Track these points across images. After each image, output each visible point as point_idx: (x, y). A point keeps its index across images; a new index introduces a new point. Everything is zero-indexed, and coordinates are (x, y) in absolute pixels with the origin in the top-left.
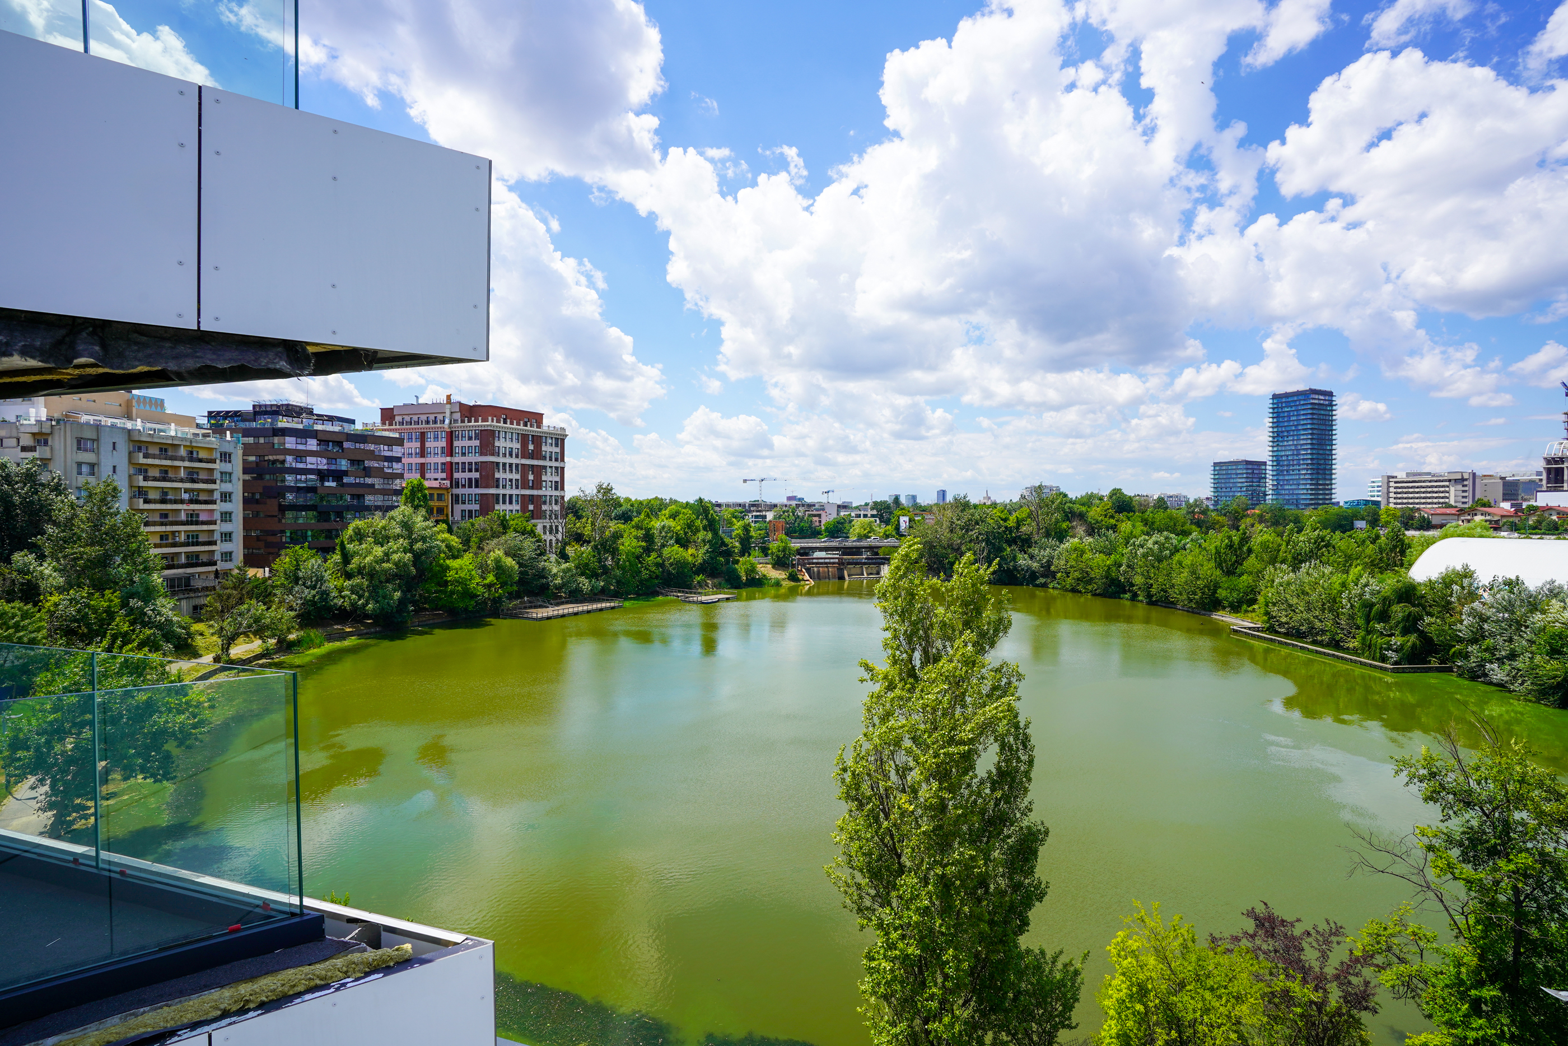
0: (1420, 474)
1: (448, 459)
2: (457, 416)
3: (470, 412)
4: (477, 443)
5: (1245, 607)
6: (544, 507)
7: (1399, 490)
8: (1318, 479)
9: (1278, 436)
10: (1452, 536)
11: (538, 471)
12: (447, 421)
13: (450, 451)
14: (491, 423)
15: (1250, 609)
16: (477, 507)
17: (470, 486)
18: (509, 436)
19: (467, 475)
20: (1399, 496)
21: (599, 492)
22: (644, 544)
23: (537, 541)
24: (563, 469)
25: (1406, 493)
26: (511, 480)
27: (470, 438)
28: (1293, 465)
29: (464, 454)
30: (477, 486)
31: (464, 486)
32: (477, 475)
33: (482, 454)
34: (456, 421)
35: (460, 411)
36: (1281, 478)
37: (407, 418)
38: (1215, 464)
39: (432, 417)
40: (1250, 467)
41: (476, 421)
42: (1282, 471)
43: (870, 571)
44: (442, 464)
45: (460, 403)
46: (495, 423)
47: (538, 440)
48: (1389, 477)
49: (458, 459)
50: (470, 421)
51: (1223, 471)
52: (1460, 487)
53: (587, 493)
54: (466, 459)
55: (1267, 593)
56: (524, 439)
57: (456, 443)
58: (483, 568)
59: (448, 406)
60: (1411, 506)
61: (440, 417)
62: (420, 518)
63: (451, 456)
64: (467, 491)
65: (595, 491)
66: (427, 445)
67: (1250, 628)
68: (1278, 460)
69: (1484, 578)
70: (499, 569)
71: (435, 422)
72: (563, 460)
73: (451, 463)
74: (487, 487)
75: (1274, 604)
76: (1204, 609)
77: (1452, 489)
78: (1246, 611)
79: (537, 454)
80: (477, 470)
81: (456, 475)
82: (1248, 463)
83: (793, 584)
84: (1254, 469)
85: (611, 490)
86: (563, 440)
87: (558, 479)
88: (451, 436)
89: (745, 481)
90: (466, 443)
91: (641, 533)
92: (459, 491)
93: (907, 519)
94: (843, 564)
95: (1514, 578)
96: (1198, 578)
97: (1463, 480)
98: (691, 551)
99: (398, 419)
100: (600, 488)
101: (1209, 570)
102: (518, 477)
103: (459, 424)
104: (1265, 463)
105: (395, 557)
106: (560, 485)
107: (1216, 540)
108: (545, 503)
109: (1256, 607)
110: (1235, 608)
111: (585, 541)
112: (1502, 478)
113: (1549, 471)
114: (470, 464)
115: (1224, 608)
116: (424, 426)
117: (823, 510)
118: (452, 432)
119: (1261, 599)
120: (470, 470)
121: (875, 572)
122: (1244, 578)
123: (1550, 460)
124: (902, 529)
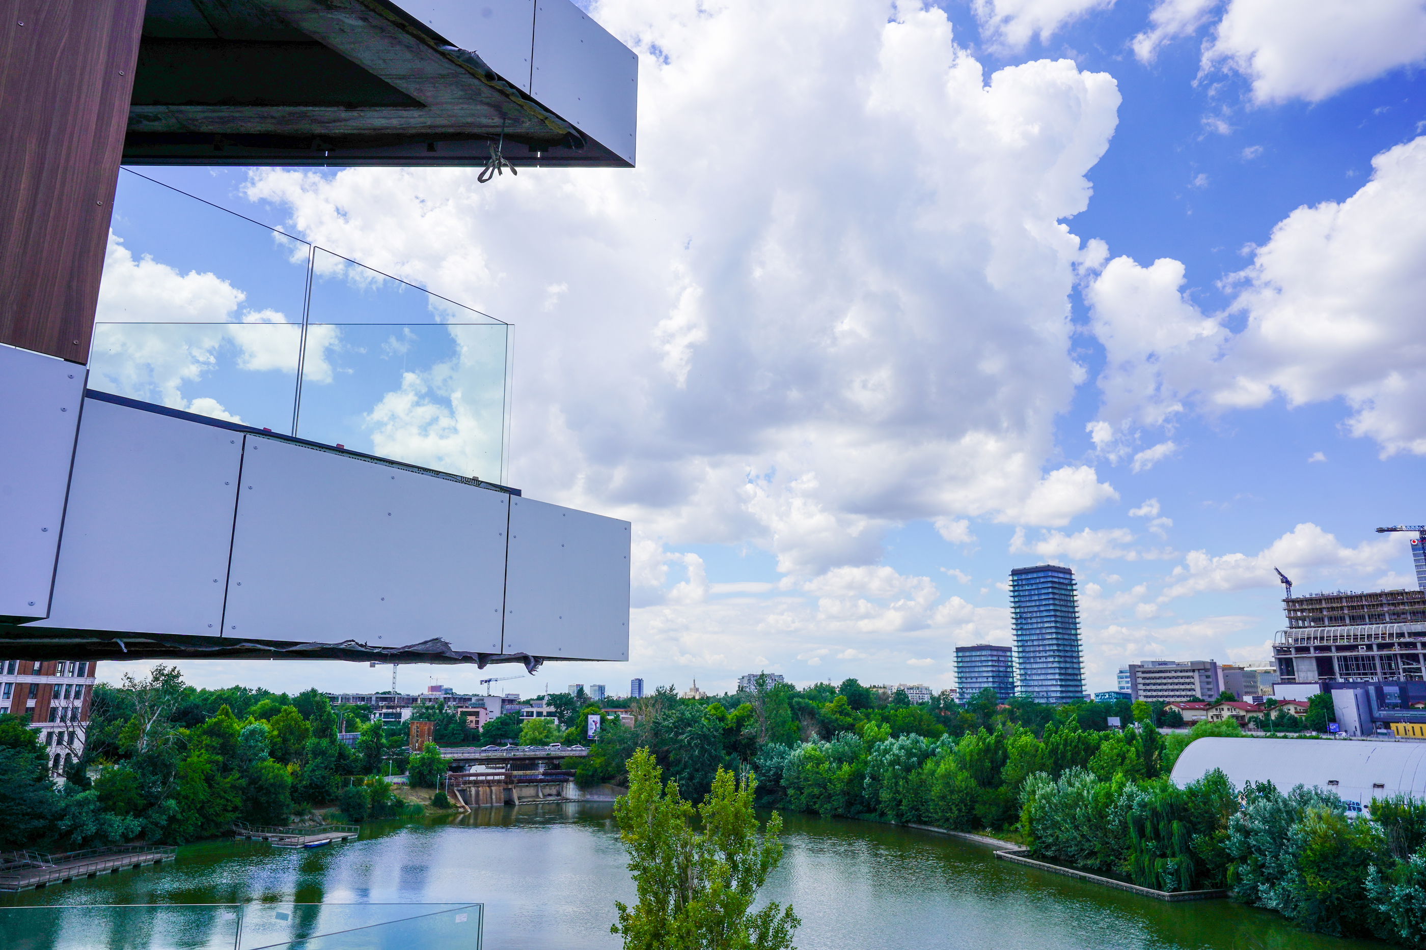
0: (1165, 663)
5: (1006, 826)
6: (54, 703)
7: (1148, 681)
8: (1066, 668)
9: (1021, 621)
10: (1203, 736)
15: (1012, 828)
20: (1148, 687)
21: (156, 679)
22: (220, 758)
23: (38, 758)
25: (1154, 684)
28: (1040, 651)
36: (1028, 666)
38: (958, 650)
40: (995, 653)
42: (1029, 658)
43: (548, 791)
48: (1135, 666)
51: (966, 656)
52: (1207, 678)
53: (136, 682)
55: (1029, 809)
60: (1161, 700)
65: (150, 678)
67: (1015, 853)
68: (1023, 644)
69: (1238, 783)
75: (1038, 821)
77: (1197, 680)
78: (1009, 832)
82: (992, 648)
83: (441, 812)
84: (999, 656)
91: (216, 742)
93: (597, 718)
94: (512, 782)
95: (1265, 783)
96: (952, 792)
97: (1205, 670)
98: (290, 768)
104: (1010, 650)
107: (969, 742)
108: (56, 696)
109: (1018, 825)
110: (998, 828)
111: (120, 757)
112: (1241, 669)
113: (1280, 661)
115: (984, 827)
117: (483, 704)
119: (1024, 816)
121: (554, 791)
122: (1002, 789)
123: (1279, 650)
124: (591, 733)
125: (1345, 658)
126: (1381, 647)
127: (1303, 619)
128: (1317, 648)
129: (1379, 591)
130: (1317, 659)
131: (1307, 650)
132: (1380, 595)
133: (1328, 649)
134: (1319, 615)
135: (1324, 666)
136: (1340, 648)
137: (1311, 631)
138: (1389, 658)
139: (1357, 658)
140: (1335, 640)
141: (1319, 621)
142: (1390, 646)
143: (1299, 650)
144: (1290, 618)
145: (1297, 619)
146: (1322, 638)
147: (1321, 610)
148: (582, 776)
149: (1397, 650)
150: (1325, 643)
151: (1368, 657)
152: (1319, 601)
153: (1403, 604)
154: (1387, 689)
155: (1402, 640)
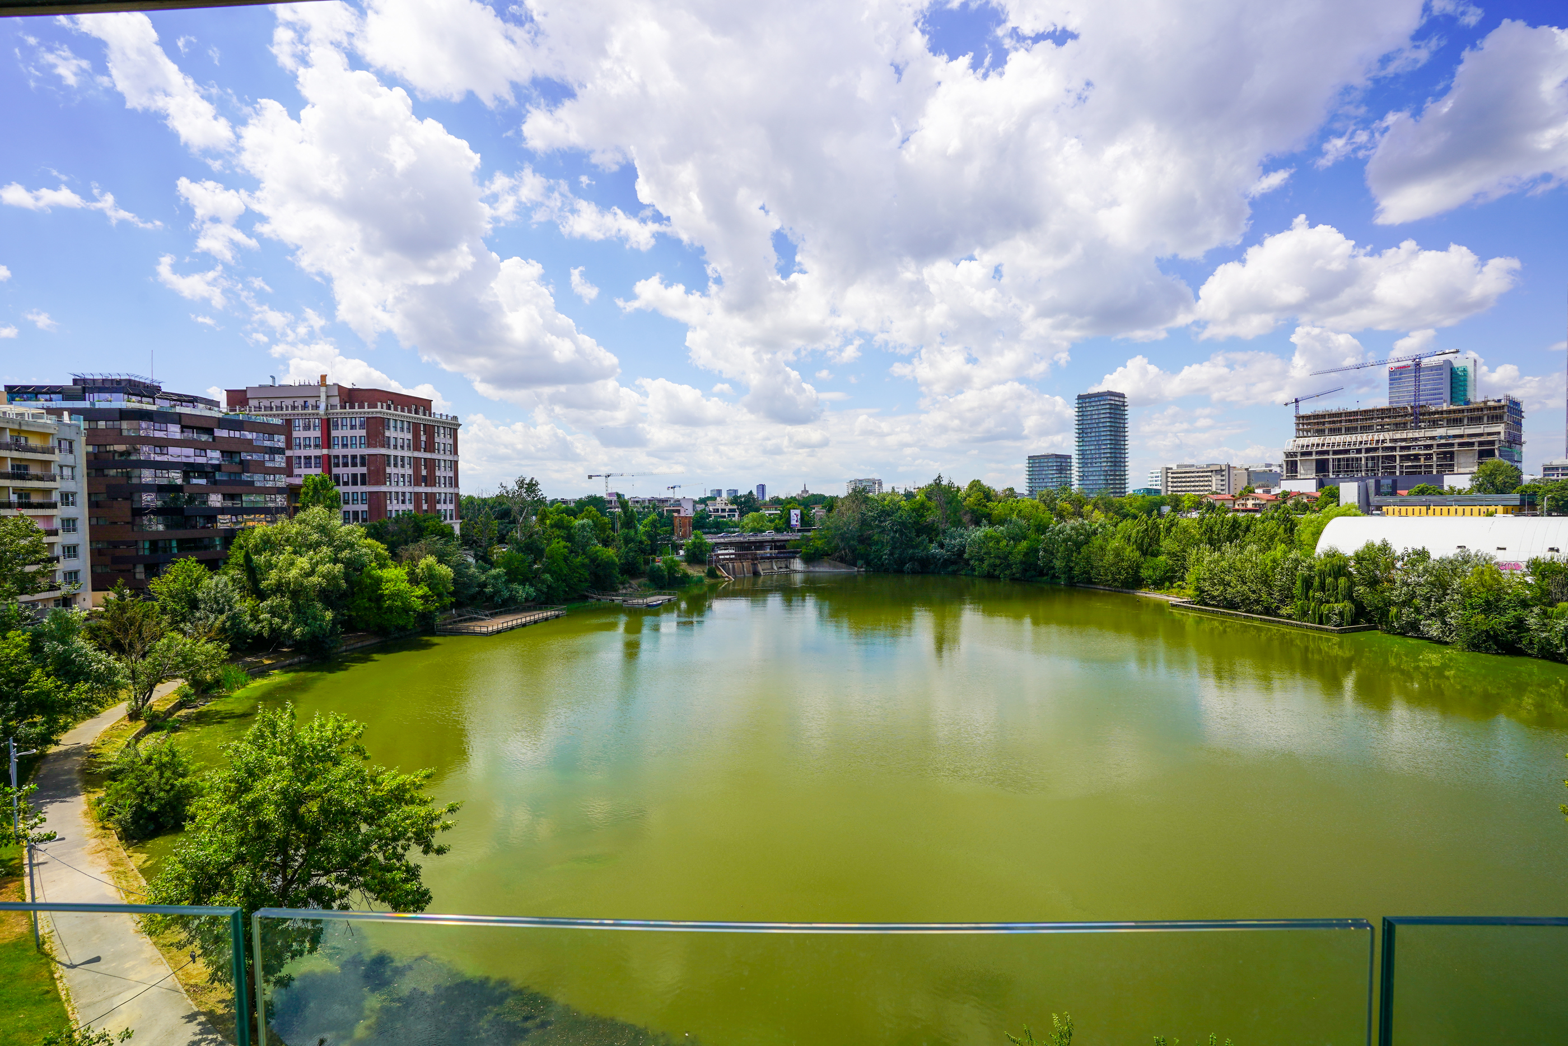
0: (1186, 466)
1: (325, 451)
2: (336, 401)
3: (351, 396)
4: (363, 432)
5: (1167, 584)
6: (438, 507)
7: (1175, 480)
8: (1115, 470)
9: (1083, 433)
10: (1337, 516)
11: (431, 464)
12: (323, 406)
13: (327, 441)
14: (380, 410)
15: (1175, 585)
16: (365, 507)
17: (355, 483)
18: (399, 424)
19: (350, 470)
20: (1175, 484)
21: (520, 487)
22: (569, 544)
24: (456, 462)
25: (1180, 482)
26: (403, 476)
27: (353, 427)
28: (1096, 458)
29: (345, 446)
30: (363, 483)
31: (346, 484)
32: (364, 470)
33: (369, 445)
34: (333, 407)
35: (339, 395)
36: (1086, 469)
37: (265, 403)
38: (1030, 458)
39: (300, 402)
40: (1059, 460)
41: (361, 406)
42: (1086, 463)
43: (779, 566)
44: (316, 457)
45: (339, 386)
46: (385, 410)
47: (430, 430)
48: (1167, 469)
49: (338, 451)
50: (352, 407)
51: (1036, 463)
52: (1219, 477)
54: (349, 452)
55: (1196, 571)
56: (415, 428)
57: (334, 433)
58: (414, 580)
59: (323, 389)
60: (1202, 493)
61: (311, 402)
62: (338, 522)
63: (329, 447)
64: (350, 489)
66: (295, 434)
67: (1183, 602)
68: (1082, 454)
69: (1398, 550)
70: (431, 579)
71: (305, 407)
72: (456, 453)
73: (329, 456)
74: (377, 483)
75: (1206, 580)
76: (1128, 588)
77: (1214, 479)
78: (1168, 588)
79: (430, 447)
80: (363, 465)
81: (335, 471)
82: (1057, 456)
83: (713, 581)
84: (1062, 462)
85: (537, 484)
86: (456, 430)
87: (452, 474)
88: (327, 425)
89: (590, 477)
90: (348, 433)
91: (563, 533)
92: (341, 489)
93: (798, 512)
94: (757, 559)
95: (1421, 549)
96: (1123, 560)
97: (1222, 470)
98: (612, 550)
99: (253, 403)
100: (521, 483)
101: (1131, 553)
102: (411, 472)
103: (339, 410)
104: (1070, 457)
105: (322, 569)
106: (454, 482)
108: (439, 502)
109: (1182, 583)
110: (1158, 584)
111: (507, 543)
112: (1247, 469)
113: (1287, 462)
114: (354, 457)
115: (1147, 586)
116: (290, 411)
117: (680, 505)
118: (328, 420)
120: (354, 465)
121: (784, 566)
122: (1162, 558)
123: (1288, 455)
124: (793, 522)
125: (1339, 460)
126: (1368, 450)
127: (1308, 431)
128: (1318, 453)
129: (1370, 408)
130: (1317, 460)
131: (1310, 454)
132: (1373, 411)
133: (1327, 452)
134: (1321, 427)
135: (1321, 467)
136: (1335, 453)
137: (1315, 440)
138: (1373, 458)
139: (1348, 460)
140: (1333, 446)
141: (1320, 432)
142: (1376, 449)
143: (1303, 454)
144: (1298, 430)
145: (1303, 430)
146: (1323, 445)
147: (1324, 423)
148: (807, 554)
149: (1380, 453)
150: (1325, 448)
151: (1357, 459)
152: (1323, 416)
153: (1389, 417)
154: (1383, 482)
155: (1385, 445)
